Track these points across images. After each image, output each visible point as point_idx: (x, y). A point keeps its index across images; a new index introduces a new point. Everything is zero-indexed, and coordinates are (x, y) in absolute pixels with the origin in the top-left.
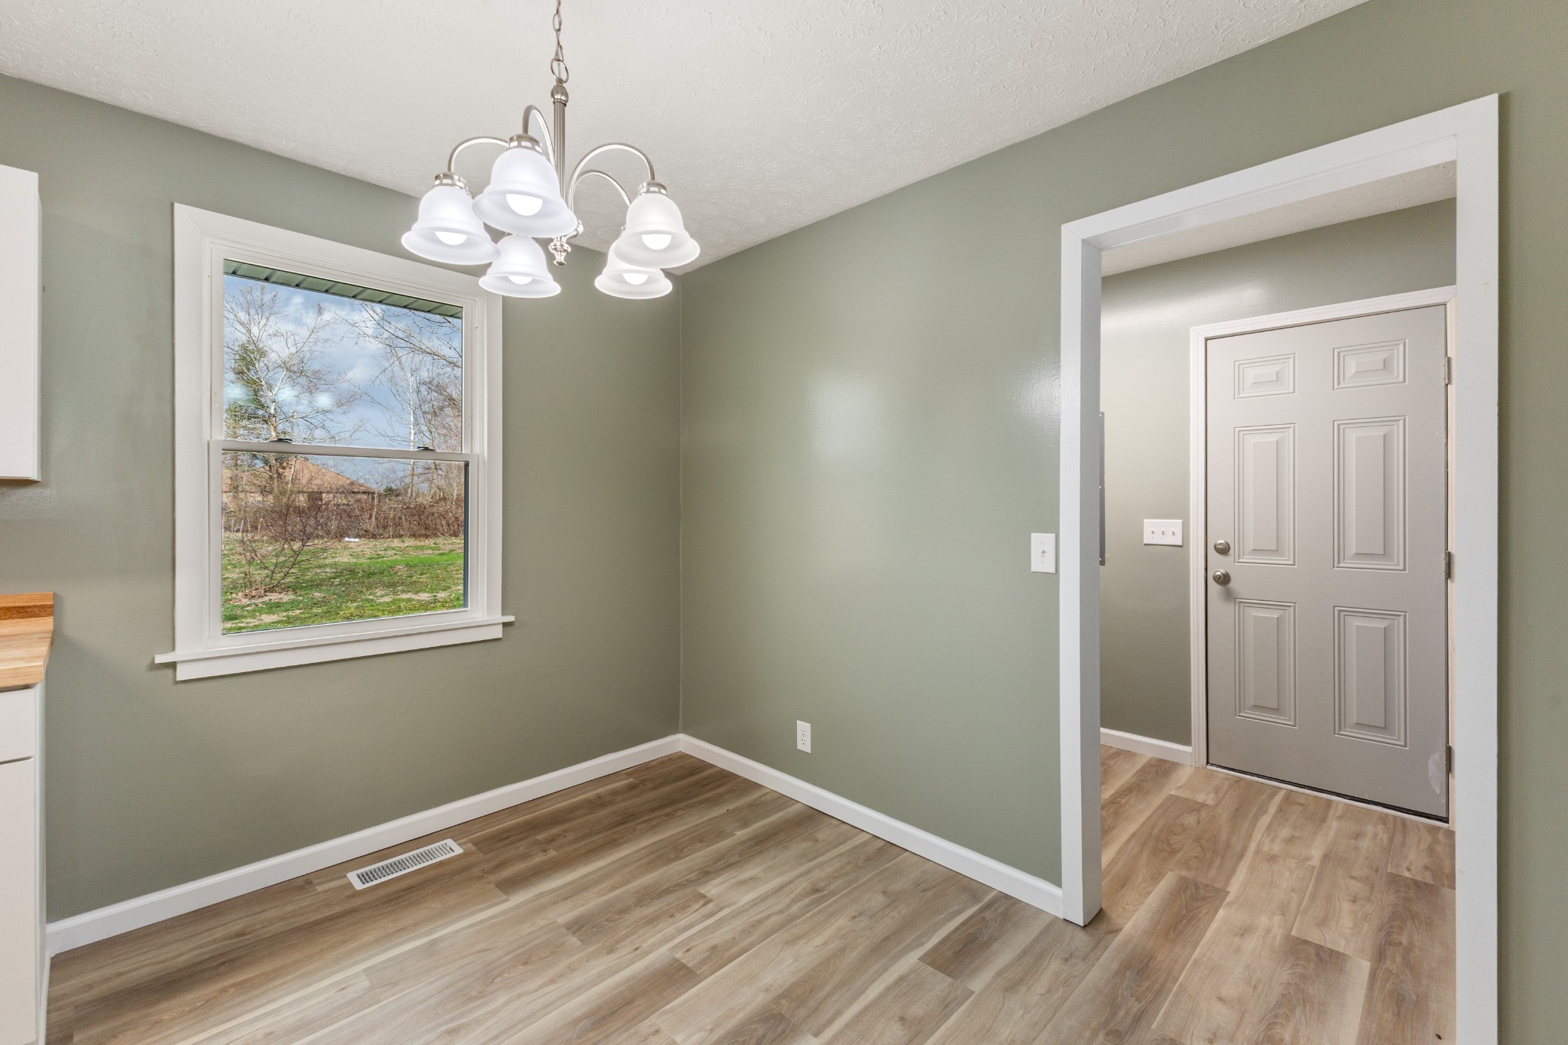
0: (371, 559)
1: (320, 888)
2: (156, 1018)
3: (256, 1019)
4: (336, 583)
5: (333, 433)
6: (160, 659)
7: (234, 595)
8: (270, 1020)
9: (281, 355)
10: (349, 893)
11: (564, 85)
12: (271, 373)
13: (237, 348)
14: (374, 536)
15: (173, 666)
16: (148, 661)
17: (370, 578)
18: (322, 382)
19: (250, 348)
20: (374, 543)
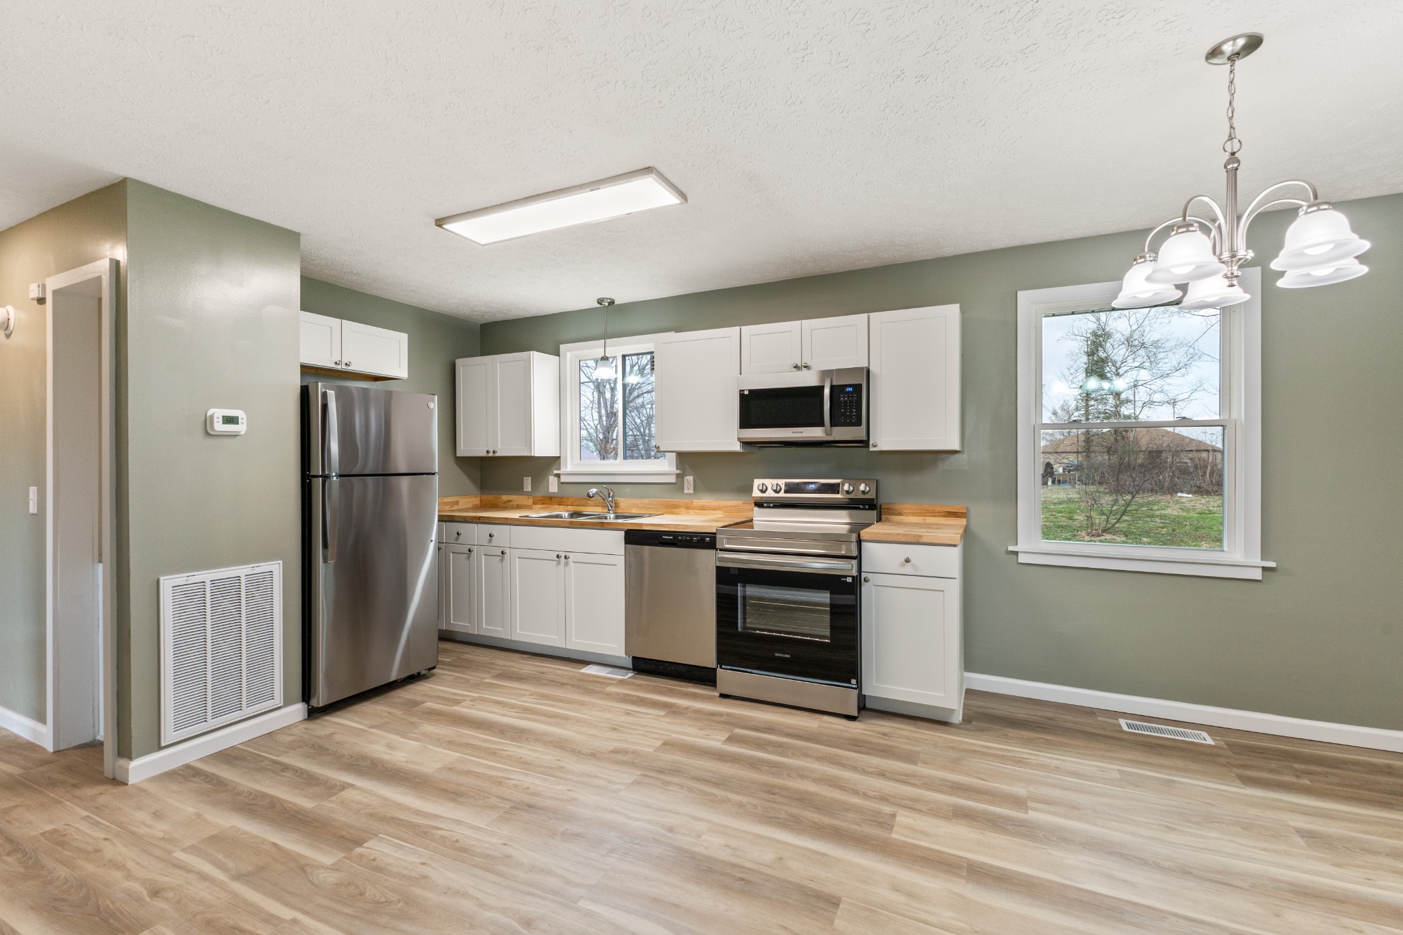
0: (1201, 514)
1: (1099, 718)
2: (1006, 733)
3: (1052, 758)
4: (1163, 532)
5: (1171, 396)
6: (1011, 548)
7: (1079, 533)
8: (1058, 762)
9: (1124, 334)
10: (1118, 729)
11: (1236, 155)
12: (1115, 351)
13: (1089, 335)
14: (1208, 493)
15: (1016, 553)
16: (1004, 549)
17: (1197, 531)
18: (1161, 350)
19: (1099, 333)
20: (1207, 500)
